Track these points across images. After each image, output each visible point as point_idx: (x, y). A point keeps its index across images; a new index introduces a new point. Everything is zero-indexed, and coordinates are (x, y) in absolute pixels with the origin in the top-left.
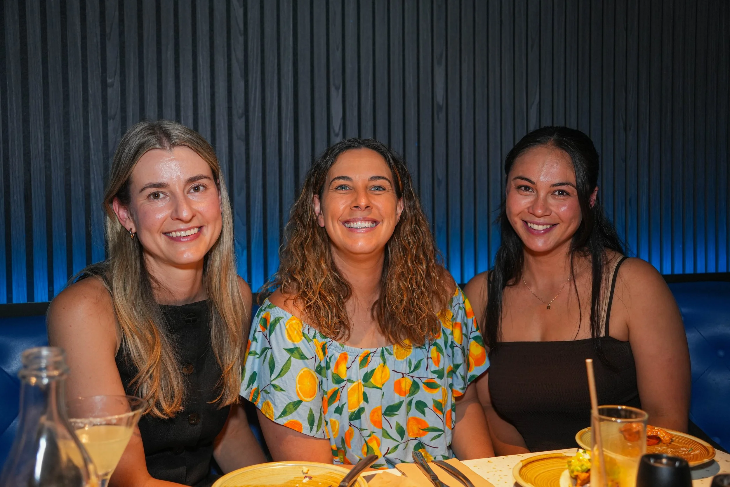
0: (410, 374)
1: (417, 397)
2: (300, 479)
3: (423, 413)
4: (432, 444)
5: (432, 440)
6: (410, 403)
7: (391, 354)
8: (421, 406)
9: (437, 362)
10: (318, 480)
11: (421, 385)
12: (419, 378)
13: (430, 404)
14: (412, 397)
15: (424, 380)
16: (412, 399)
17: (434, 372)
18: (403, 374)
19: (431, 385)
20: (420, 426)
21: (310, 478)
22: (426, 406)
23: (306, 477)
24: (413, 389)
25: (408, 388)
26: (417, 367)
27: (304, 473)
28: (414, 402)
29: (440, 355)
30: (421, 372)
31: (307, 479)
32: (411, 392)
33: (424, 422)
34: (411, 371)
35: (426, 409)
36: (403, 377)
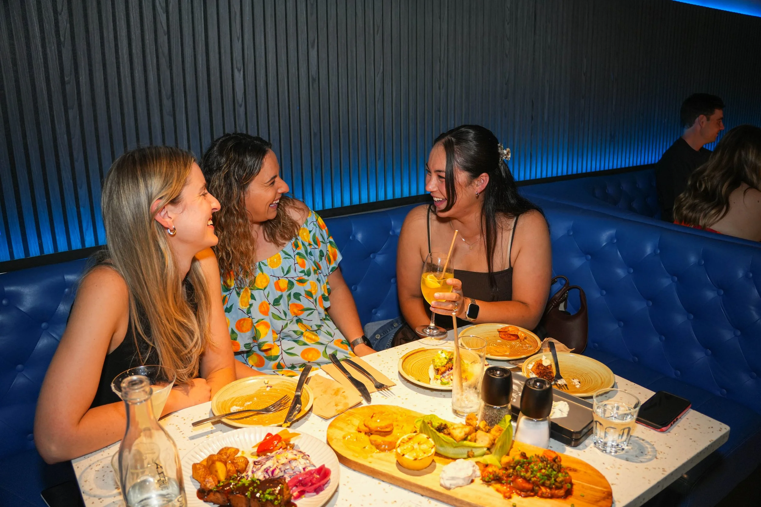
0: (285, 276)
1: (293, 291)
2: (264, 388)
3: (299, 300)
4: (309, 318)
5: (308, 316)
6: (289, 295)
7: (266, 265)
8: (297, 296)
9: (303, 265)
10: (276, 388)
11: (295, 282)
12: (292, 278)
13: (303, 293)
14: (290, 291)
15: (297, 279)
16: (290, 293)
17: (301, 272)
18: (278, 277)
19: (301, 281)
20: (298, 309)
21: (271, 387)
22: (301, 295)
23: (267, 387)
24: (289, 286)
25: (286, 286)
26: (288, 272)
27: (266, 384)
28: (292, 294)
29: (305, 260)
30: (292, 274)
31: (269, 388)
32: (289, 288)
33: (301, 305)
34: (285, 274)
35: (301, 297)
36: (279, 279)
